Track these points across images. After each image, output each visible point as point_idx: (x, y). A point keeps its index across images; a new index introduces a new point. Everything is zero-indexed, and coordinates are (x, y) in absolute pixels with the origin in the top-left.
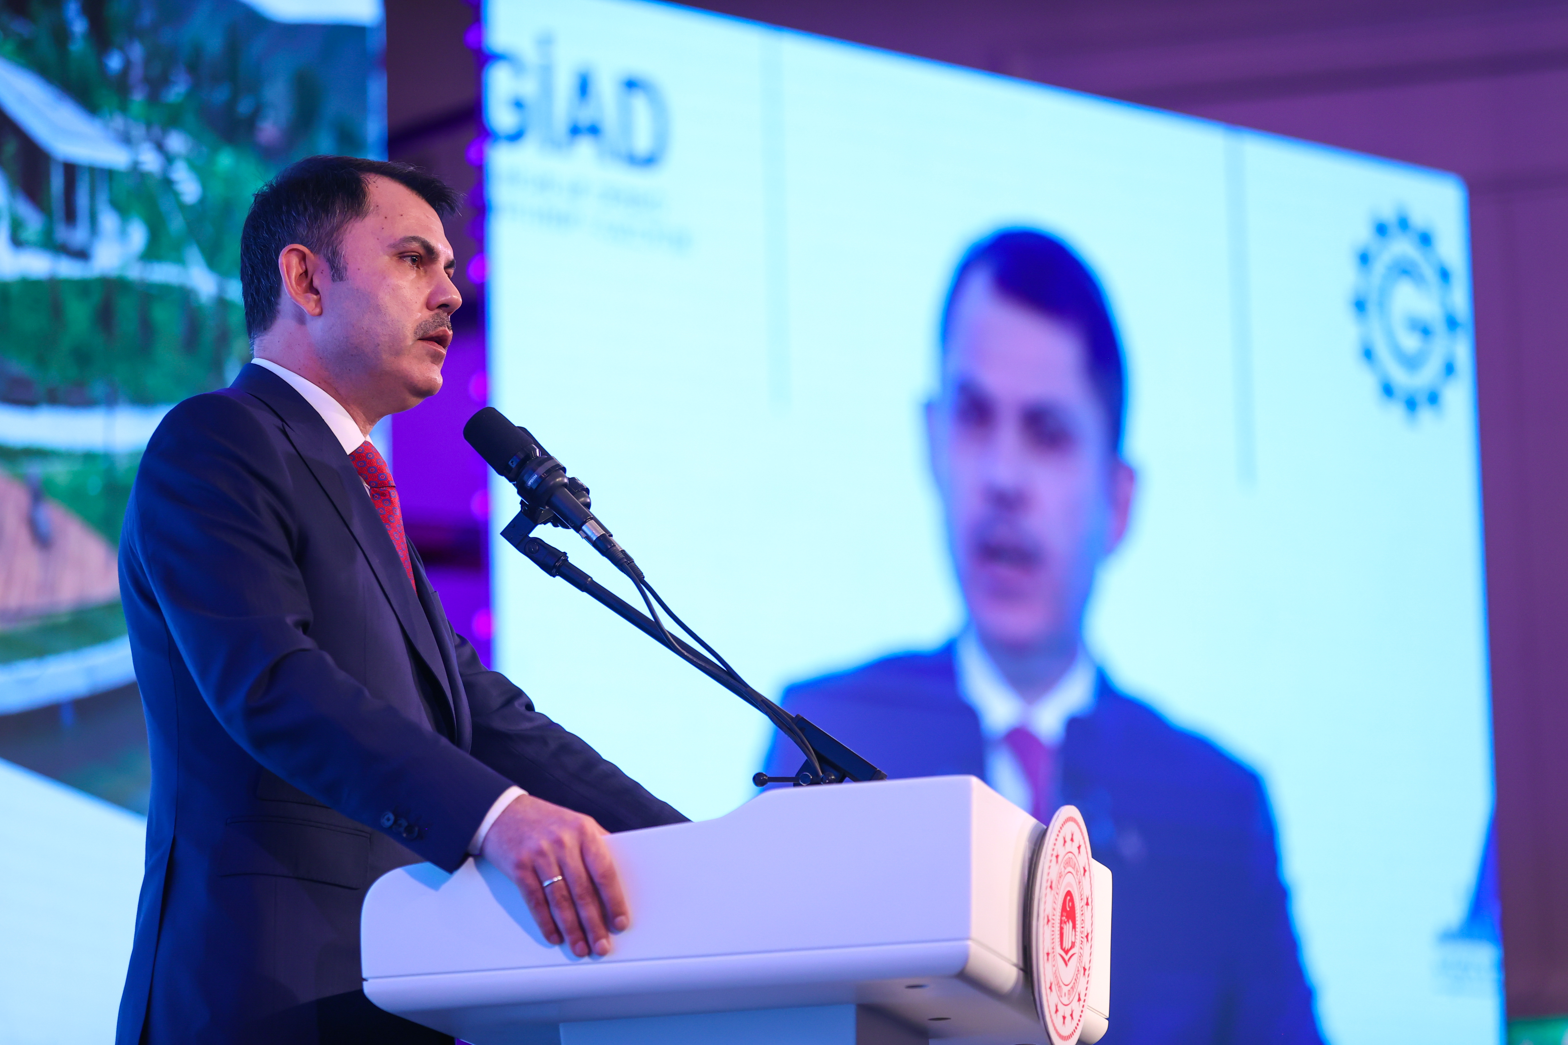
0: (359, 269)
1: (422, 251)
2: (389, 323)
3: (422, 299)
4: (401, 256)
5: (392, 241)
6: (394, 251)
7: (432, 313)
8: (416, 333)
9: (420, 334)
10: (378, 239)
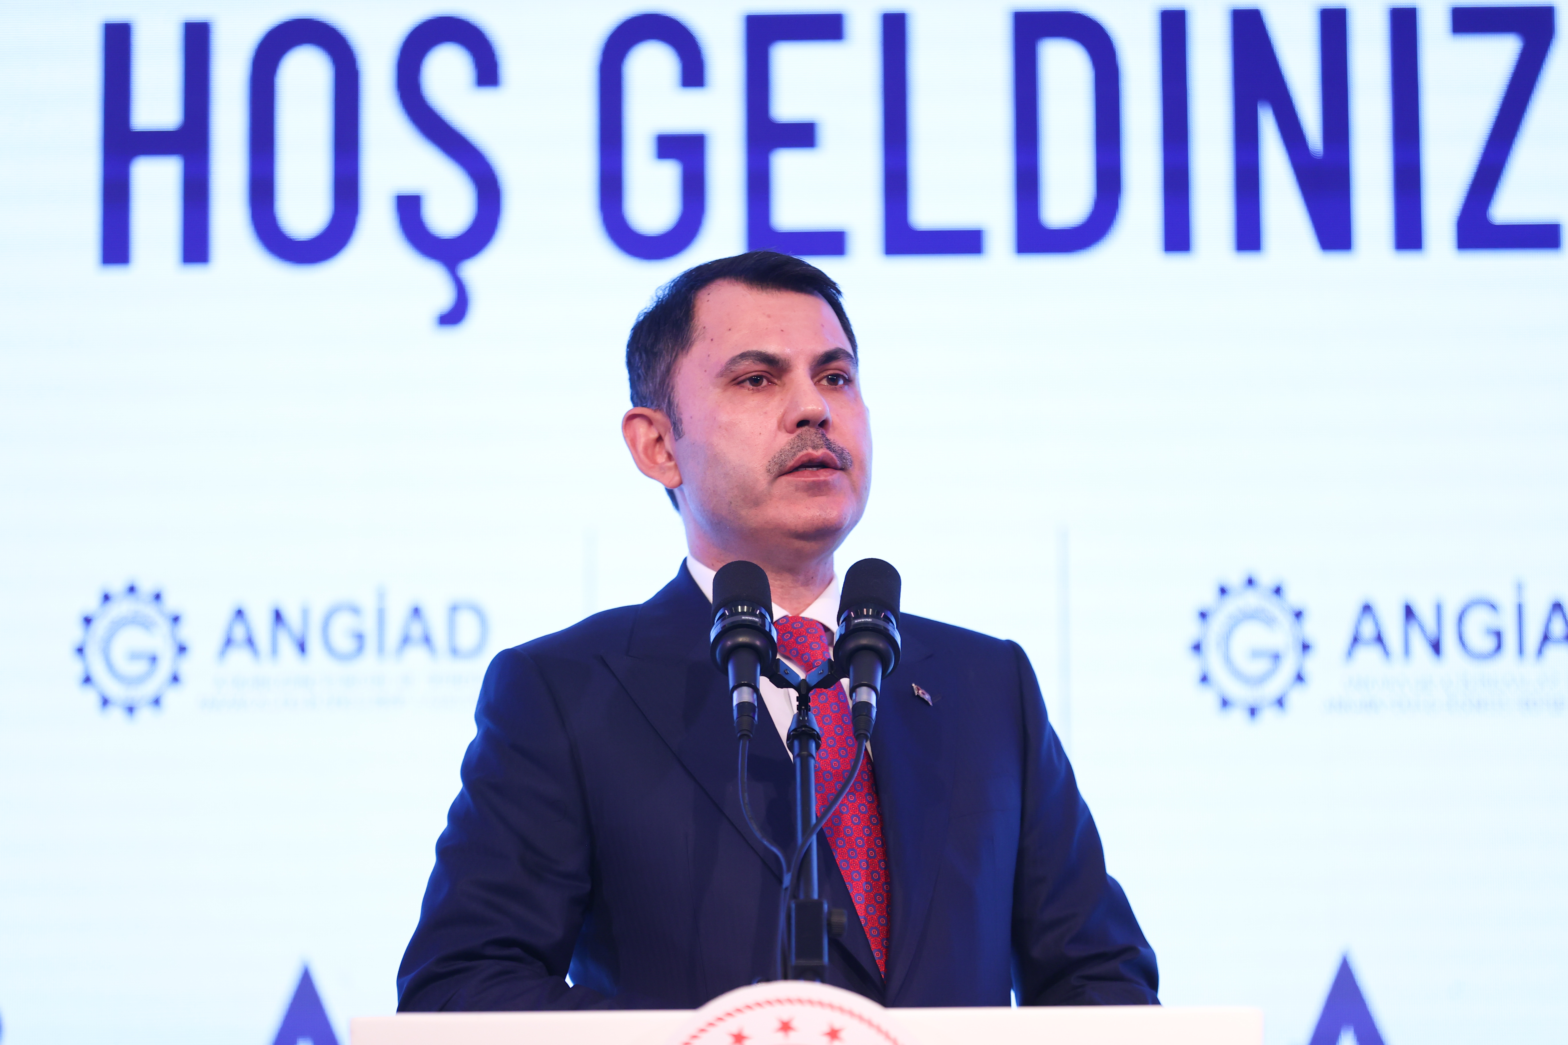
0: (691, 417)
1: (761, 367)
2: (731, 472)
3: (773, 423)
4: (737, 382)
5: (718, 369)
6: (725, 380)
7: (793, 436)
8: (769, 471)
9: (775, 469)
10: (705, 371)
